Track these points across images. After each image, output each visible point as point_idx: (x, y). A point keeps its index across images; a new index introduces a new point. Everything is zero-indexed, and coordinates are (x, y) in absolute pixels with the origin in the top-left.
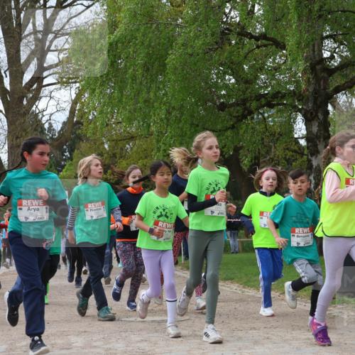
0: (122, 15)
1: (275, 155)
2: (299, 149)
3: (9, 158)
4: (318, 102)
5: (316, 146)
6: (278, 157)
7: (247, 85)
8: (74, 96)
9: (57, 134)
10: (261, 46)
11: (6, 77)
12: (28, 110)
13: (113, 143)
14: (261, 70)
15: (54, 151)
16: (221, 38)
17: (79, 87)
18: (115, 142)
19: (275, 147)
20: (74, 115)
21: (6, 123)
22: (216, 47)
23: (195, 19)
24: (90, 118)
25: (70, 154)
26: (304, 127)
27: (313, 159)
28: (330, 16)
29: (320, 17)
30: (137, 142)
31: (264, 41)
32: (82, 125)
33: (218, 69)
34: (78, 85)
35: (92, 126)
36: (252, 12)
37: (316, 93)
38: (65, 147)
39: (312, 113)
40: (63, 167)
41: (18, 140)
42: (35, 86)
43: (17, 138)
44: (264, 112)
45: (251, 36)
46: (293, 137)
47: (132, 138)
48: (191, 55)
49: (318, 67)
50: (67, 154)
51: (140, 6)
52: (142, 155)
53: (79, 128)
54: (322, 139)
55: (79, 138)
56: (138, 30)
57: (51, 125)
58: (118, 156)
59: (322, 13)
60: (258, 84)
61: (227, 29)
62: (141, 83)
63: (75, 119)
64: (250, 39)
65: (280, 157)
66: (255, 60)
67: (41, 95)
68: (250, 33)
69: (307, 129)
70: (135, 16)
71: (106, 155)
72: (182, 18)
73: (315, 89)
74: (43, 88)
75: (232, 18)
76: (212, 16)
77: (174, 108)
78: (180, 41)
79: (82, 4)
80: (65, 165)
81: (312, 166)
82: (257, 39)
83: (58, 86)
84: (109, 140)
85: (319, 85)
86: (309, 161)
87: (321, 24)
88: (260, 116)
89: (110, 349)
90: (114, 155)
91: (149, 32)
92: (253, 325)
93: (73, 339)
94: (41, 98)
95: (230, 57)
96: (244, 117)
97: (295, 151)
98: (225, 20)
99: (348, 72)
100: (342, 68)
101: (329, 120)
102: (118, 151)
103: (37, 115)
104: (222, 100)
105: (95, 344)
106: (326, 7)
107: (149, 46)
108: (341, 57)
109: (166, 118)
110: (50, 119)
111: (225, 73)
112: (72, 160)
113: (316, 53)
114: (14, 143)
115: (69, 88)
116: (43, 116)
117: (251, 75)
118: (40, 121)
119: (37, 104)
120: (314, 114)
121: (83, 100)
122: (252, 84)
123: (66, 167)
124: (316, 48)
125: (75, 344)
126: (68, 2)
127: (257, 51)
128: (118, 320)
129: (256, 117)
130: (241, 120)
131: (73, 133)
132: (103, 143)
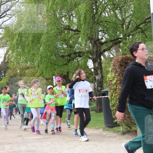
2: (91, 73)
4: (98, 55)
5: (97, 72)
7: (71, 48)
8: (5, 52)
10: (76, 34)
13: (21, 70)
14: (76, 43)
16: (61, 31)
18: (22, 70)
20: (6, 59)
22: (59, 34)
23: (51, 23)
24: (12, 60)
26: (93, 64)
27: (96, 76)
28: (101, 23)
29: (97, 23)
30: (30, 70)
31: (78, 32)
32: (9, 63)
33: (60, 42)
34: (7, 48)
35: (12, 63)
37: (97, 52)
38: (2, 71)
39: (95, 59)
40: (2, 79)
44: (78, 59)
45: (72, 30)
46: (89, 68)
47: (28, 68)
48: (50, 37)
49: (97, 42)
50: (3, 74)
52: (32, 75)
53: (7, 64)
54: (99, 69)
55: (8, 68)
58: (23, 75)
62: (31, 47)
63: (6, 61)
64: (72, 31)
66: (74, 39)
69: (94, 65)
71: (18, 75)
73: (96, 50)
77: (43, 57)
79: (8, 17)
81: (96, 79)
82: (75, 31)
84: (19, 69)
85: (98, 49)
86: (95, 77)
88: (76, 60)
89: (20, 150)
90: (21, 75)
92: (74, 140)
96: (70, 60)
97: (90, 73)
98: (62, 24)
99: (108, 44)
100: (106, 43)
101: (102, 62)
102: (23, 73)
104: (62, 54)
105: (14, 148)
106: (100, 20)
108: (106, 38)
109: (40, 60)
111: (62, 44)
112: (5, 77)
115: (3, 49)
120: (96, 59)
121: (9, 53)
122: (73, 48)
123: (3, 79)
124: (96, 35)
125: (6, 148)
126: (3, 16)
127: (75, 36)
128: (23, 138)
129: (75, 60)
130: (69, 62)
131: (5, 66)
132: (17, 70)
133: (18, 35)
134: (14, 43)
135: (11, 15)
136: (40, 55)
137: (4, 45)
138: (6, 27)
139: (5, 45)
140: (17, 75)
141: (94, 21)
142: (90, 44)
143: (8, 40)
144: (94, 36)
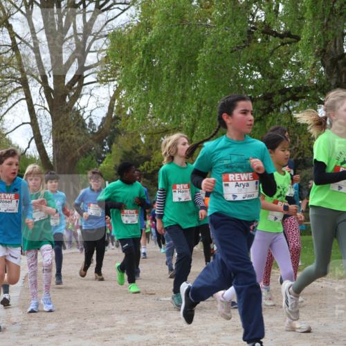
0: (156, 17)
1: (300, 145)
3: (54, 152)
6: (303, 147)
7: (273, 80)
8: (112, 94)
9: (97, 129)
10: (286, 44)
11: (50, 76)
12: (70, 108)
13: (149, 137)
14: (286, 66)
15: (95, 145)
16: (248, 37)
17: (116, 85)
18: (151, 135)
19: (300, 138)
20: (113, 111)
21: (50, 119)
22: (243, 45)
23: (223, 19)
24: (128, 113)
25: (110, 147)
29: (341, 14)
31: (288, 39)
32: (120, 120)
33: (245, 65)
34: (115, 83)
36: (276, 11)
38: (105, 141)
40: (103, 159)
41: (62, 135)
42: (76, 85)
43: (61, 133)
44: (289, 105)
45: (276, 35)
47: (166, 131)
48: (220, 53)
49: (340, 62)
50: (107, 147)
51: (172, 8)
53: (117, 123)
55: (118, 132)
56: (170, 31)
57: (91, 121)
58: (154, 148)
59: (342, 11)
60: (283, 79)
61: (253, 28)
63: (113, 115)
64: (275, 37)
65: (305, 147)
66: (280, 56)
67: (82, 92)
68: (275, 31)
70: (168, 18)
71: (142, 148)
72: (211, 19)
73: (337, 83)
74: (84, 87)
75: (258, 17)
76: (239, 16)
77: (204, 103)
78: (210, 40)
79: (118, 8)
80: (105, 157)
82: (282, 37)
83: (98, 84)
84: (145, 134)
85: (341, 80)
87: (342, 21)
88: (286, 109)
90: (150, 148)
91: (181, 33)
93: (117, 317)
94: (82, 95)
95: (257, 54)
96: (270, 110)
98: (251, 20)
102: (154, 143)
103: (78, 111)
104: (250, 95)
105: (137, 322)
107: (182, 45)
109: (197, 112)
110: (91, 115)
111: (252, 69)
112: (111, 152)
113: (338, 48)
114: (59, 137)
115: (107, 86)
116: (84, 112)
117: (277, 70)
118: (82, 117)
119: (78, 101)
121: (120, 97)
122: (277, 79)
123: (106, 159)
124: (337, 44)
125: (118, 322)
126: (106, 6)
127: (282, 48)
128: (158, 300)
129: (281, 109)
130: (268, 113)
131: (111, 127)
132: (139, 137)
133: (144, 52)
134: (132, 70)
135: (125, 3)
136: (196, 99)
137: (108, 77)
138: (114, 34)
139: (110, 77)
140: (139, 148)
141: (332, 10)
142: (322, 69)
143: (118, 65)
144: (332, 46)
